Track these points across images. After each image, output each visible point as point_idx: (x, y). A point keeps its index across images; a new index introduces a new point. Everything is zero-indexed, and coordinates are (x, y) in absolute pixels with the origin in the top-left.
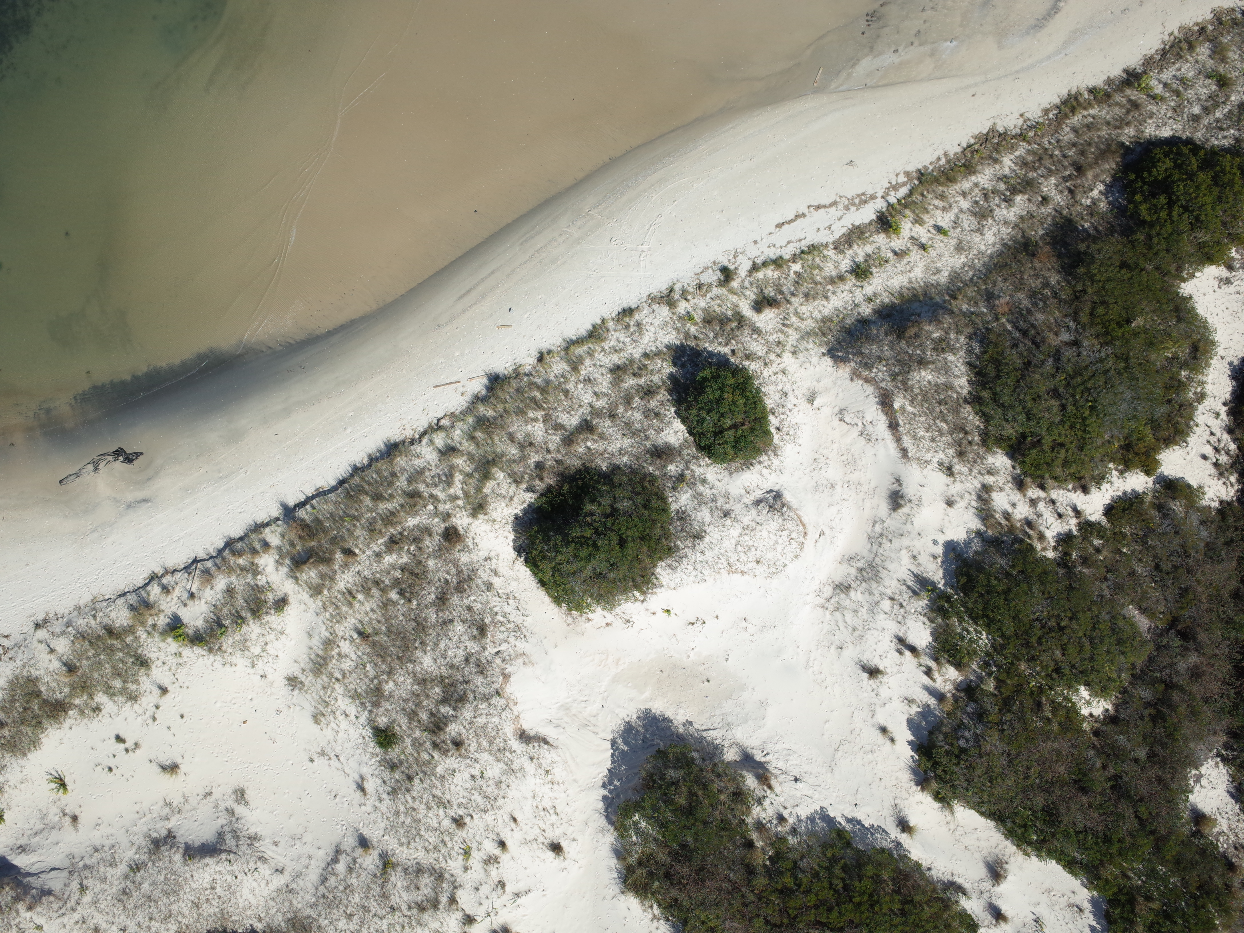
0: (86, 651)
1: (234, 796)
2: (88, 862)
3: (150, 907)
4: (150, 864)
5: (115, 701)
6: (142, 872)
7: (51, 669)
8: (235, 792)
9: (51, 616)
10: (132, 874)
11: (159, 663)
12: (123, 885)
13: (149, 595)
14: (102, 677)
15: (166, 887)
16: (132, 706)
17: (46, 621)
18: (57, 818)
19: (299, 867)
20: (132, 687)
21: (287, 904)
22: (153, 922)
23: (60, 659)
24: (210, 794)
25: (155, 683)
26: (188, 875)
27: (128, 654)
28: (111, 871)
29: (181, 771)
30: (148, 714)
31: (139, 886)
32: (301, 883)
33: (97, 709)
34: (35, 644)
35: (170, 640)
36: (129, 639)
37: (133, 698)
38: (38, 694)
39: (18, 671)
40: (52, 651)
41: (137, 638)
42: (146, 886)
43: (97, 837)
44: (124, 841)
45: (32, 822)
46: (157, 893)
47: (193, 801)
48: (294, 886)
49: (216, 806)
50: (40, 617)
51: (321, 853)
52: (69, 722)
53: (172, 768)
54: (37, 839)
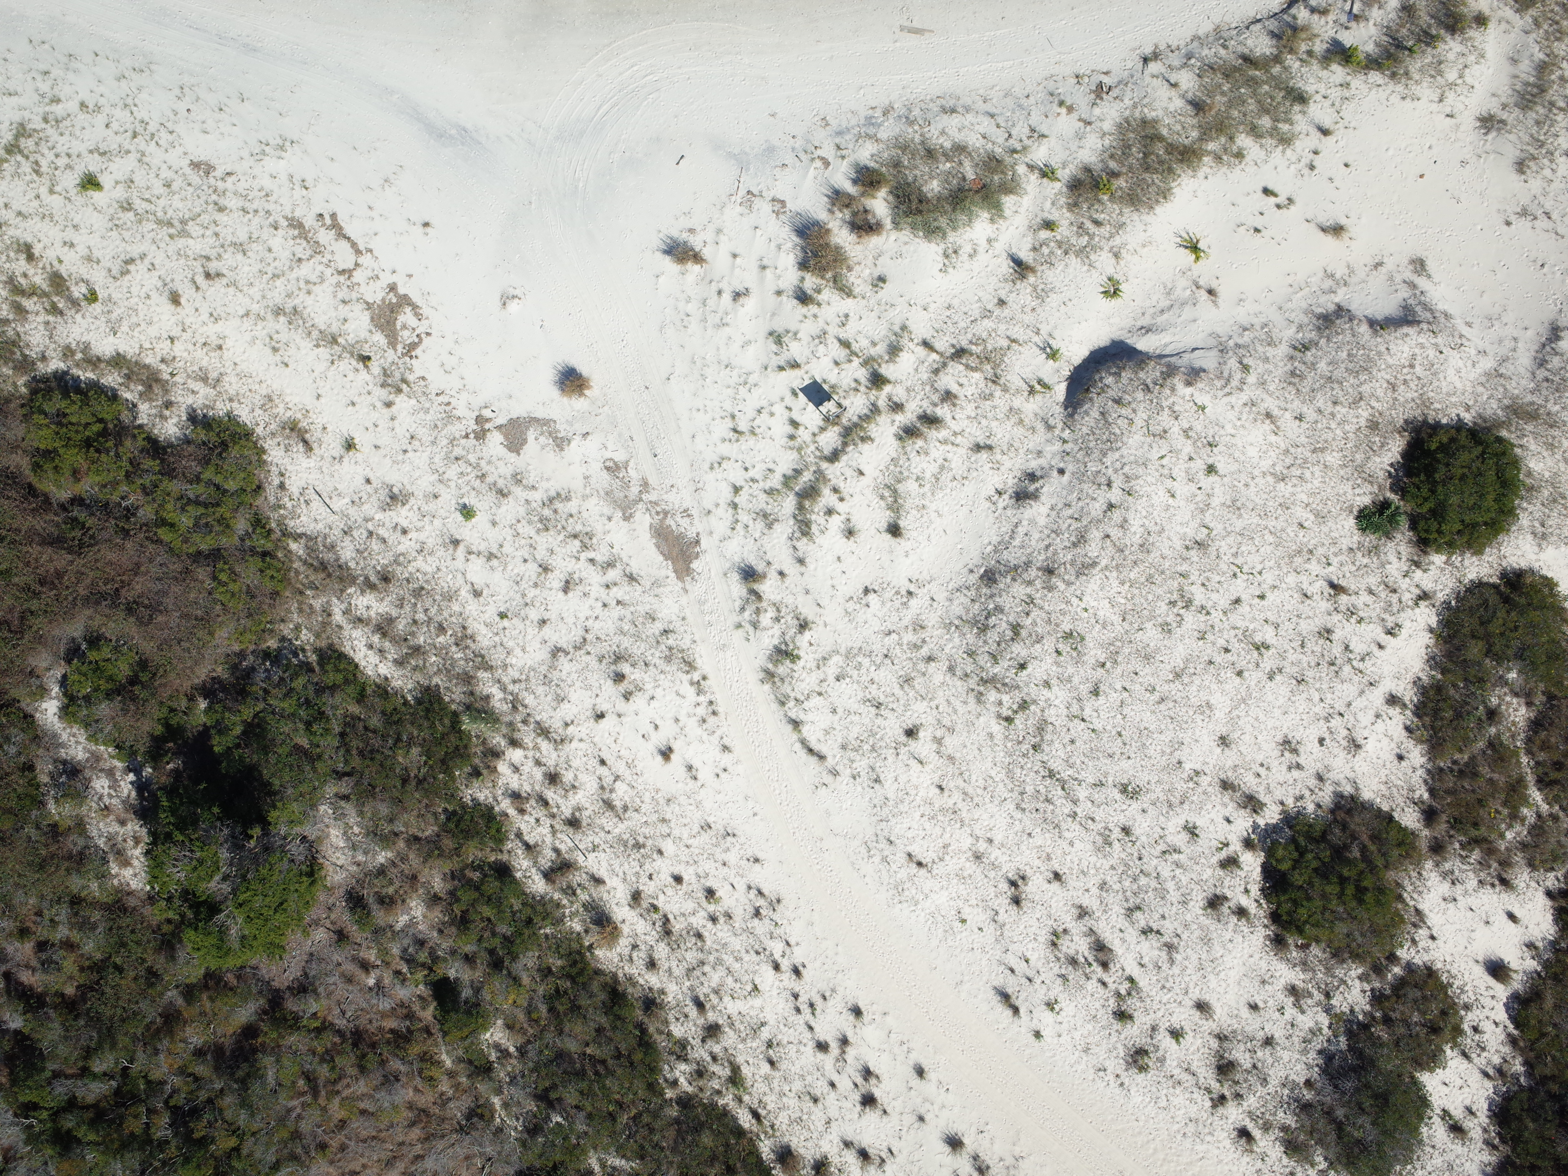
0: (1220, 86)
1: (1411, 267)
2: (1240, 341)
3: (1333, 389)
4: (1323, 342)
5: (1261, 146)
6: (1314, 351)
7: (1172, 109)
8: (1413, 262)
9: (1162, 47)
10: (1298, 354)
11: (1318, 97)
12: (1289, 367)
13: (1295, 18)
14: (1245, 115)
15: (1351, 366)
16: (1283, 152)
17: (1156, 56)
18: (1188, 292)
19: (1503, 351)
20: (1284, 127)
21: (1501, 389)
22: (1338, 408)
23: (1183, 96)
24: (1378, 265)
25: (1312, 122)
26: (1382, 348)
27: (1277, 87)
28: (1270, 352)
29: (1345, 235)
30: (1305, 161)
31: (1313, 366)
32: (1512, 367)
33: (1240, 155)
34: (1148, 79)
35: (1335, 67)
36: (1276, 70)
37: (1285, 141)
38: (1160, 138)
39: (1127, 113)
40: (1174, 85)
41: (1286, 69)
42: (1323, 366)
43: (1243, 315)
44: (1277, 318)
45: (1155, 298)
46: (1339, 373)
47: (1361, 273)
48: (1502, 370)
49: (1391, 278)
50: (1148, 50)
51: (1530, 333)
52: (1204, 170)
53: (1337, 230)
54: (1165, 316)
